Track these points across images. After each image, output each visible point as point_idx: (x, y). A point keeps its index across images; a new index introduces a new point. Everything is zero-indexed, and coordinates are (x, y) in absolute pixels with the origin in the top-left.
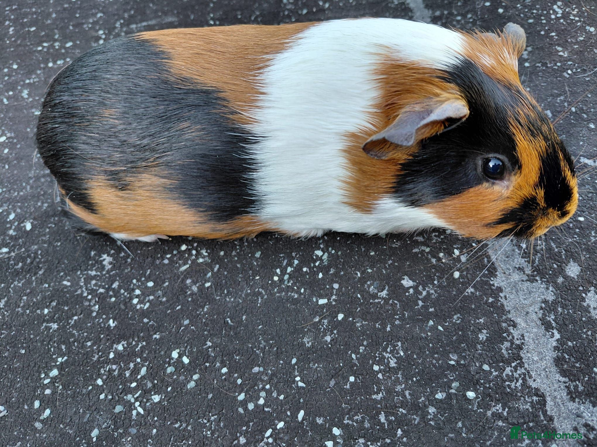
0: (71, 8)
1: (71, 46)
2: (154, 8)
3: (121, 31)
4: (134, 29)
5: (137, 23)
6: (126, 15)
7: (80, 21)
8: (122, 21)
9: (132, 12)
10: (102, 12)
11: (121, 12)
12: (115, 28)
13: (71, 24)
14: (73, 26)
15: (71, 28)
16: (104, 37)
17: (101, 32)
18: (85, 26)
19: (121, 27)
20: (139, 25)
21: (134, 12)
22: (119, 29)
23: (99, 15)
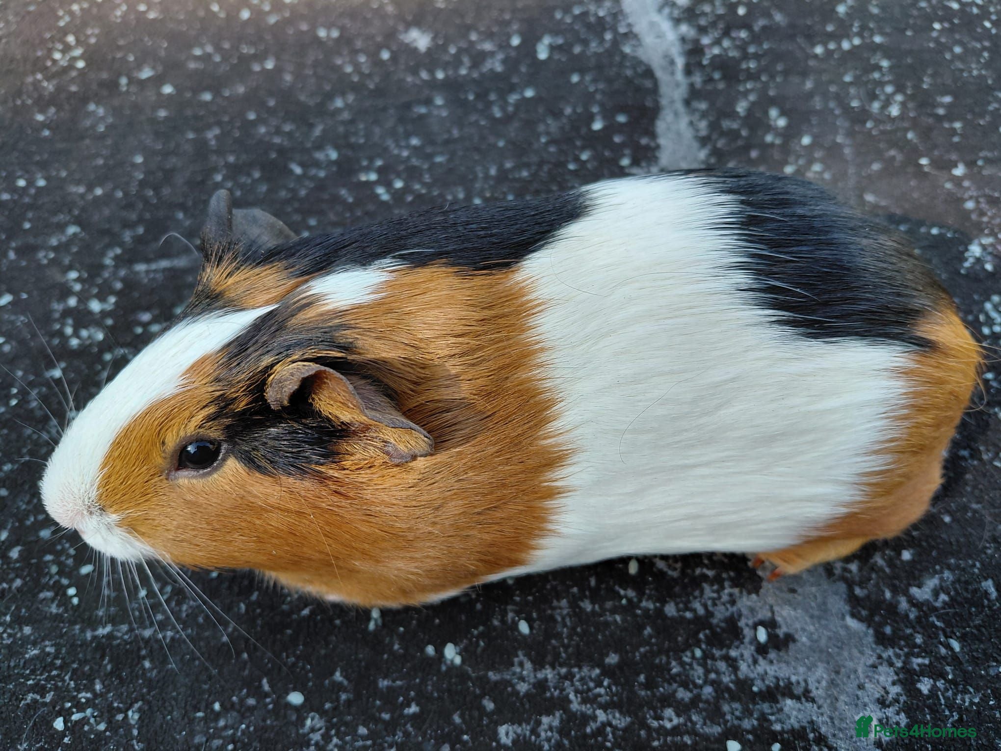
0: (15, 202)
1: (9, 303)
2: (187, 223)
3: (114, 274)
4: (143, 275)
5: (148, 261)
6: (127, 236)
7: (31, 240)
8: (118, 251)
9: (141, 230)
10: (78, 222)
11: (116, 228)
12: (103, 267)
13: (13, 245)
14: (17, 251)
15: (12, 255)
16: (78, 287)
17: (73, 275)
18: (41, 255)
19: (116, 267)
20: (154, 266)
21: (146, 231)
22: (111, 269)
23: (72, 230)
